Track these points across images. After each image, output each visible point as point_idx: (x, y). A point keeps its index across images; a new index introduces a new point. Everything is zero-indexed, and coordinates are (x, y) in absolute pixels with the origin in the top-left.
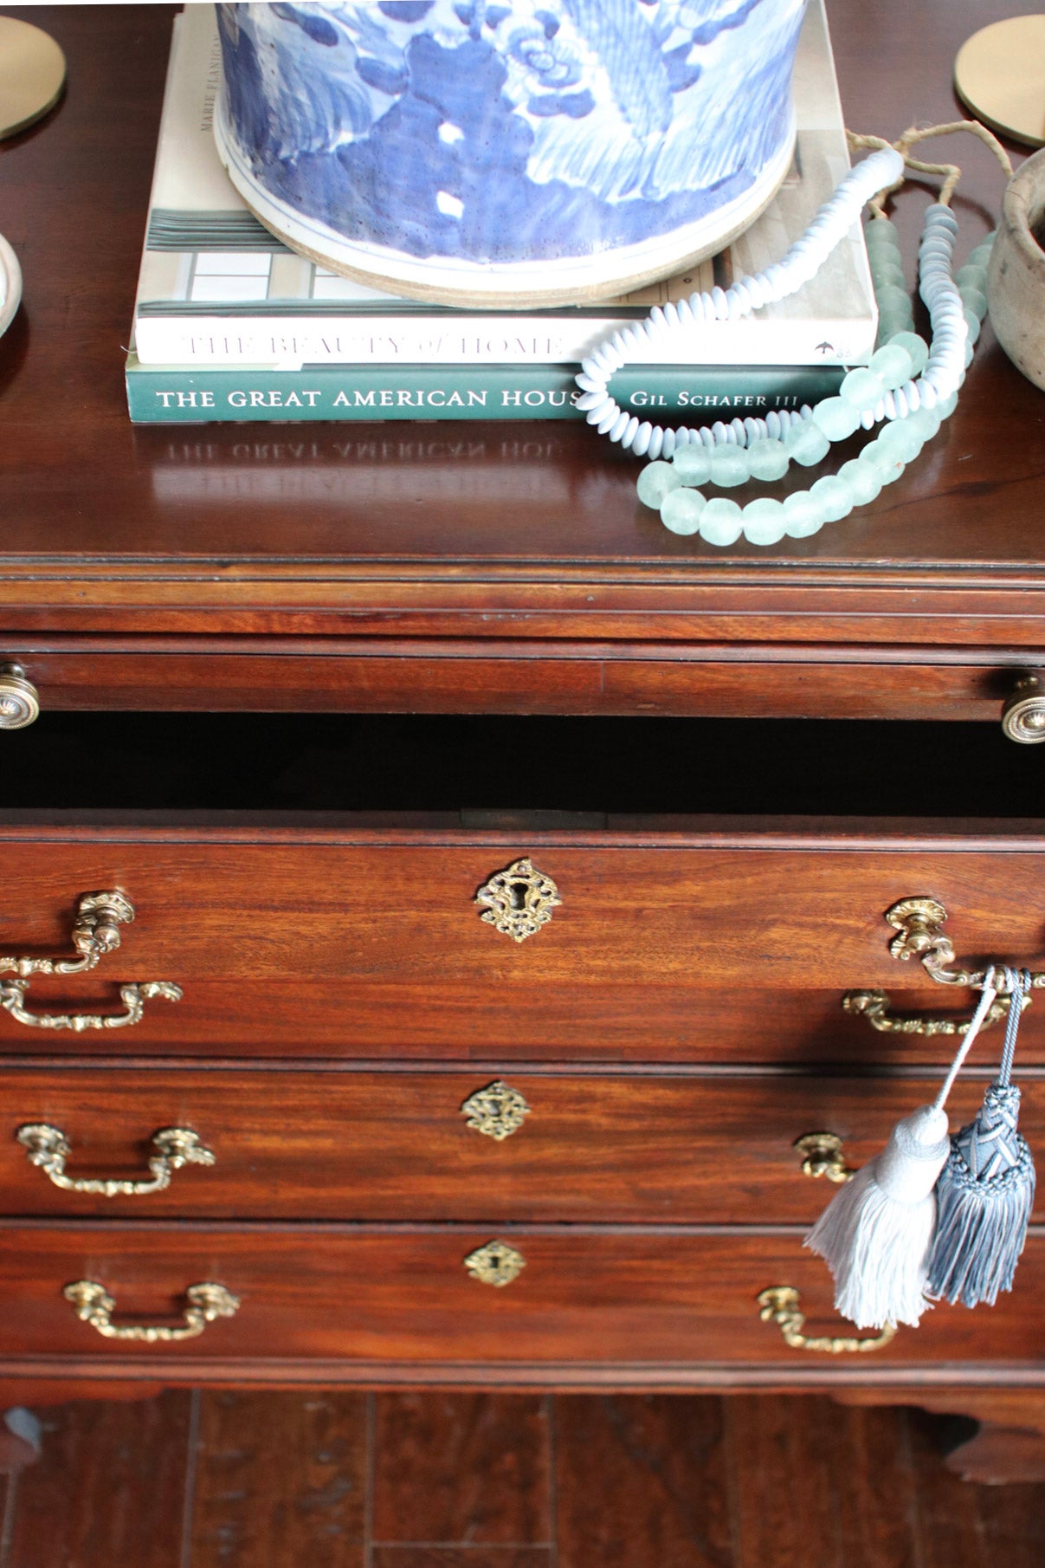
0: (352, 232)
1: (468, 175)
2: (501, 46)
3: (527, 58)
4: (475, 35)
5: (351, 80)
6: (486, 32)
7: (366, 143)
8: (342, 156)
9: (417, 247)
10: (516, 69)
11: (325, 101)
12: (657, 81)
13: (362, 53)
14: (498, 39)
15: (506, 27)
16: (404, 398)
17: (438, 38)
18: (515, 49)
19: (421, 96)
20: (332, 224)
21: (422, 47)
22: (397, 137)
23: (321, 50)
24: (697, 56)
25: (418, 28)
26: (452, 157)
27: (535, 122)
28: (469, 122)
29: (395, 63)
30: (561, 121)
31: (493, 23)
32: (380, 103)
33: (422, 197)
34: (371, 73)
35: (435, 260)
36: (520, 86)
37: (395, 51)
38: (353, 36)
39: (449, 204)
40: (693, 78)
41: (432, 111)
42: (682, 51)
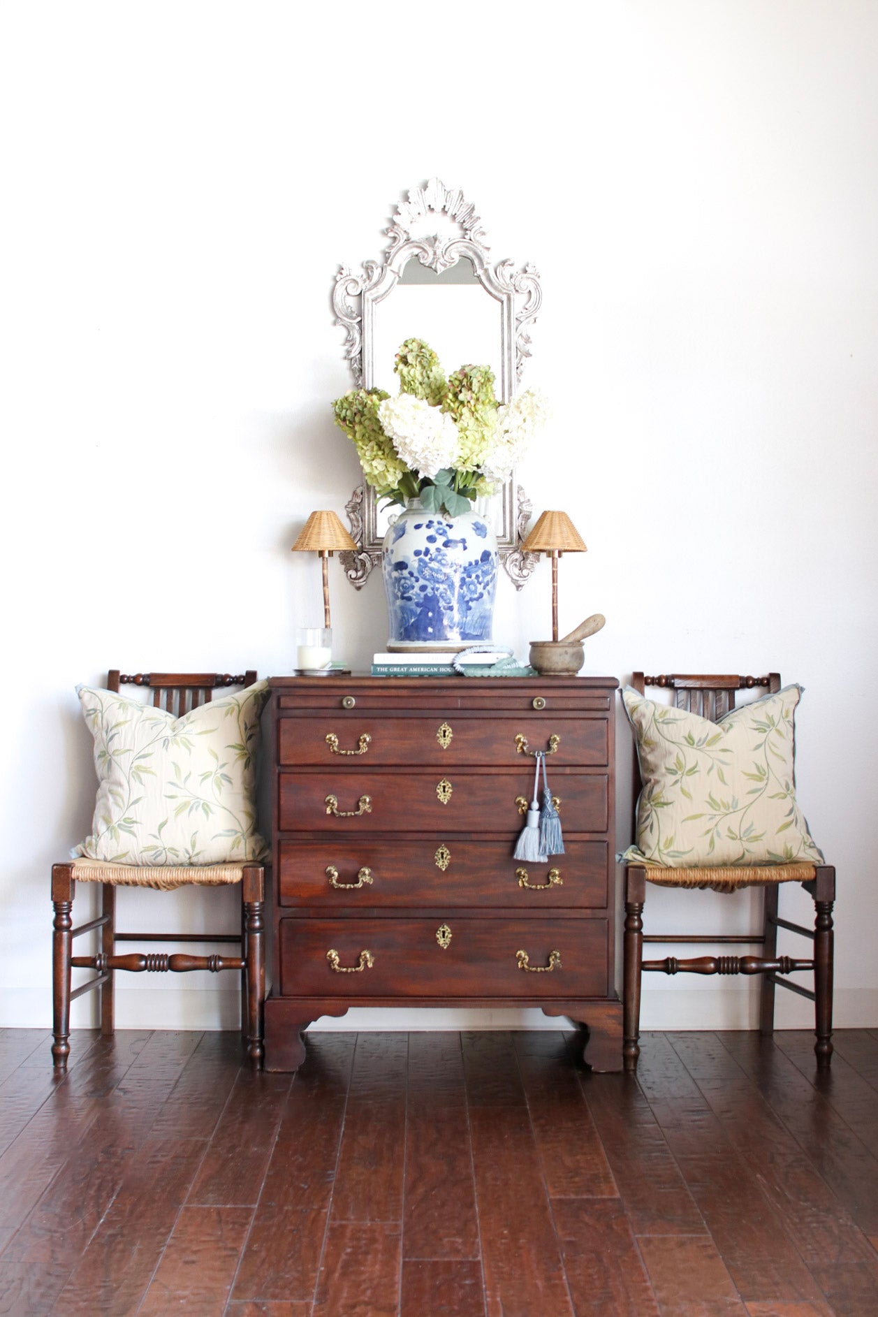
0: (413, 641)
1: (434, 623)
2: (438, 595)
3: (442, 597)
4: (434, 593)
5: (414, 607)
6: (436, 592)
7: (417, 620)
8: (412, 625)
9: (425, 640)
10: (441, 600)
11: (409, 613)
12: (464, 606)
13: (416, 600)
14: (438, 593)
15: (439, 591)
16: (422, 669)
17: (428, 594)
18: (440, 595)
19: (426, 607)
20: (410, 640)
21: (426, 596)
22: (421, 616)
23: (409, 603)
24: (471, 604)
25: (425, 593)
26: (431, 619)
27: (444, 611)
28: (433, 612)
29: (421, 601)
30: (448, 611)
31: (437, 590)
32: (419, 610)
33: (426, 630)
34: (418, 604)
35: (428, 642)
36: (442, 604)
37: (421, 598)
38: (414, 597)
39: (430, 630)
40: (470, 608)
41: (427, 610)
42: (468, 602)
